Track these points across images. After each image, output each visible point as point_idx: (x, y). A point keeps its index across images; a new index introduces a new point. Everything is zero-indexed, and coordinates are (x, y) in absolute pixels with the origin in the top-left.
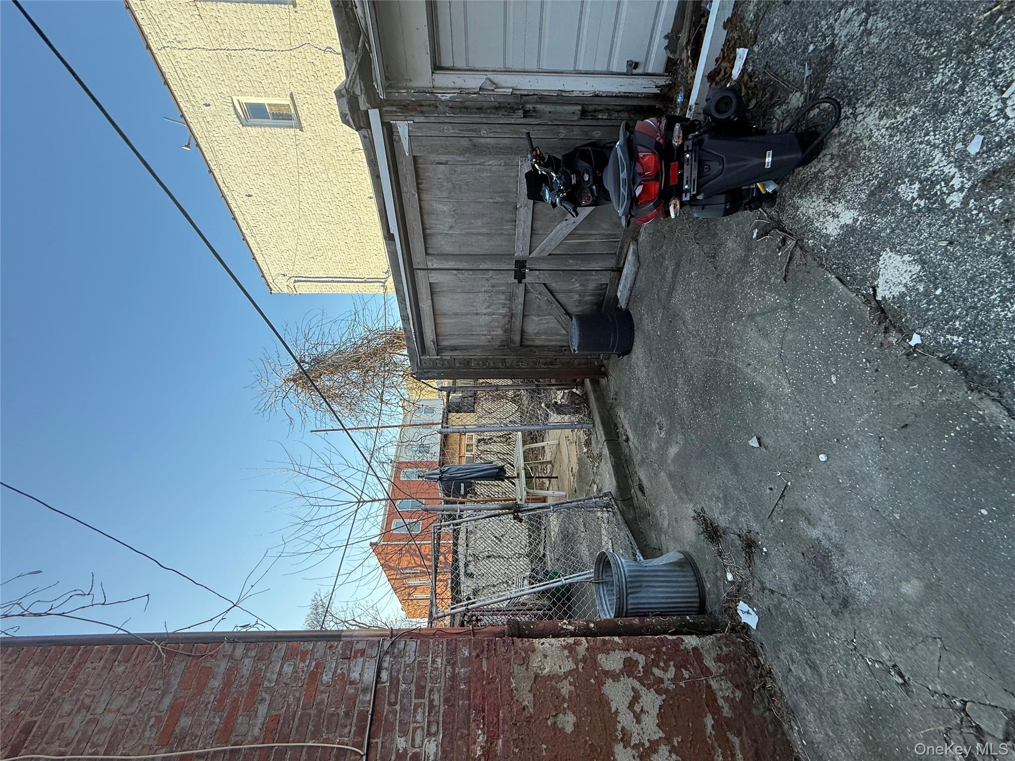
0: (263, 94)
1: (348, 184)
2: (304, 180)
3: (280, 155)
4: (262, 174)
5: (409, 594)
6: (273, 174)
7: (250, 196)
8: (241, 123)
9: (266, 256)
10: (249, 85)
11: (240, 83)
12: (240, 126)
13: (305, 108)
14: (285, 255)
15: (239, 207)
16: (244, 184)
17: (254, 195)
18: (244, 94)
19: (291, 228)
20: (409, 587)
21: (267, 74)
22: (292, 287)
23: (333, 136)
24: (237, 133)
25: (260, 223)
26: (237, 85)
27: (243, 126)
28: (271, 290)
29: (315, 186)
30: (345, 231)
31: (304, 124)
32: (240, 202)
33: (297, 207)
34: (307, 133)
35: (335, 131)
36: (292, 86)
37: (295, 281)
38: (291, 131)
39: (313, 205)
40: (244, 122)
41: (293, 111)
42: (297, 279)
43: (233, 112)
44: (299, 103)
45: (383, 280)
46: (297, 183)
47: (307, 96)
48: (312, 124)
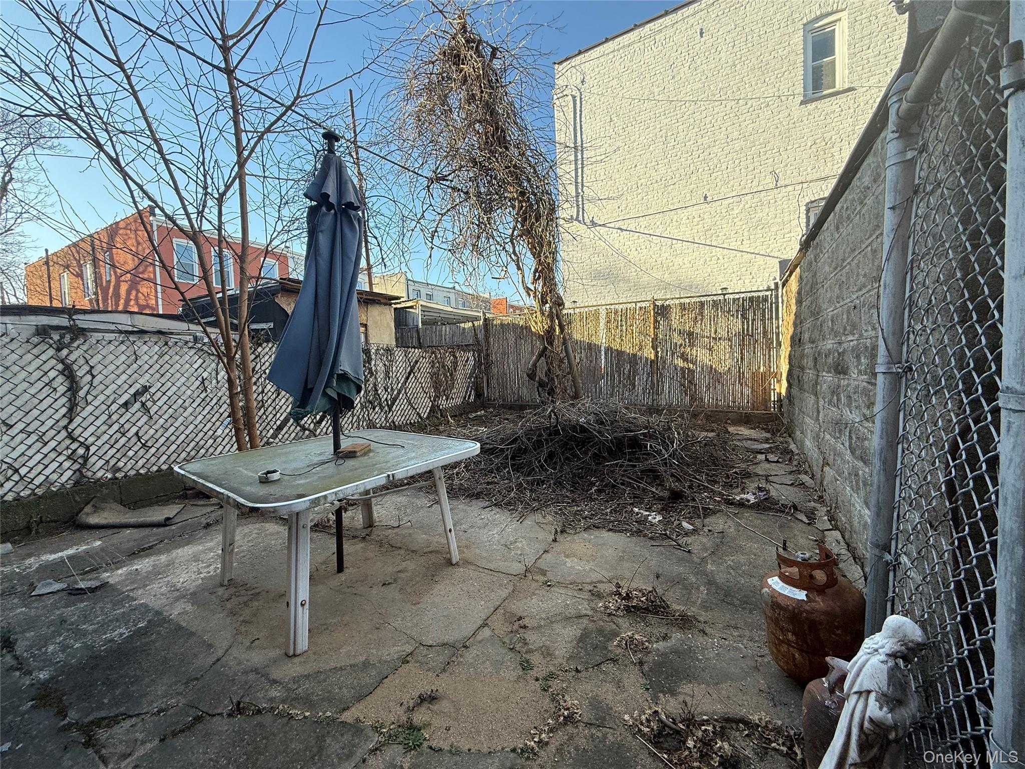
0: (852, 51)
1: (724, 167)
2: (728, 107)
3: (763, 74)
4: (735, 50)
5: (67, 267)
6: (735, 66)
7: (701, 34)
8: (808, 23)
9: (611, 56)
10: (865, 33)
11: (867, 20)
12: (805, 21)
13: (834, 107)
14: (615, 82)
15: (683, 19)
16: (718, 25)
17: (702, 39)
18: (852, 26)
19: (656, 91)
20: (80, 266)
21: (881, 57)
22: (565, 93)
23: (795, 146)
24: (794, 16)
25: (660, 48)
26: (864, 16)
27: (804, 25)
28: (560, 63)
29: (719, 123)
30: (653, 163)
31: (811, 106)
32: (691, 20)
33: (687, 99)
34: (798, 111)
35: (802, 149)
36: (865, 89)
37: (574, 97)
38: (800, 89)
39: (692, 120)
40: (809, 27)
41: (826, 92)
42: (578, 99)
43: (824, 11)
44: (841, 99)
45: (581, 218)
46: (723, 98)
47: (852, 110)
48: (810, 117)
